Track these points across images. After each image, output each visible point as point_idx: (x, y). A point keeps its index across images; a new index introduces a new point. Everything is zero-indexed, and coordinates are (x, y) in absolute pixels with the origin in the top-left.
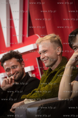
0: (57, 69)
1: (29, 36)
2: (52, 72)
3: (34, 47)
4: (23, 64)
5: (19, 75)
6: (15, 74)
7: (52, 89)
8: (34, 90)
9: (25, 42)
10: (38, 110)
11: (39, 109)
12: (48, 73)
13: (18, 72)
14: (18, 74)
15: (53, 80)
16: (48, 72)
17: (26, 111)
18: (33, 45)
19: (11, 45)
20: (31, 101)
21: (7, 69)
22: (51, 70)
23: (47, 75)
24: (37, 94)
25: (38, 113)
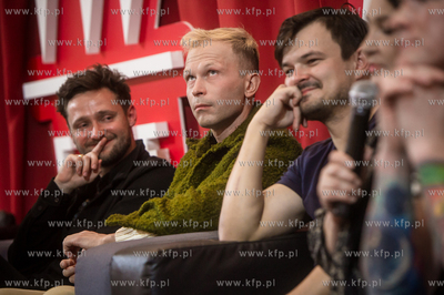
0: (231, 140)
1: (160, 25)
2: (214, 149)
3: (173, 62)
4: (130, 115)
5: (115, 146)
6: (104, 139)
7: (205, 204)
8: (150, 201)
9: (148, 43)
10: (148, 267)
11: (149, 263)
12: (203, 149)
13: (115, 136)
14: (114, 142)
15: (214, 173)
16: (201, 148)
17: (110, 264)
18: (172, 56)
19: (103, 48)
20: (136, 236)
21: (81, 119)
22: (211, 140)
23: (199, 156)
24: (155, 214)
25: (146, 275)
